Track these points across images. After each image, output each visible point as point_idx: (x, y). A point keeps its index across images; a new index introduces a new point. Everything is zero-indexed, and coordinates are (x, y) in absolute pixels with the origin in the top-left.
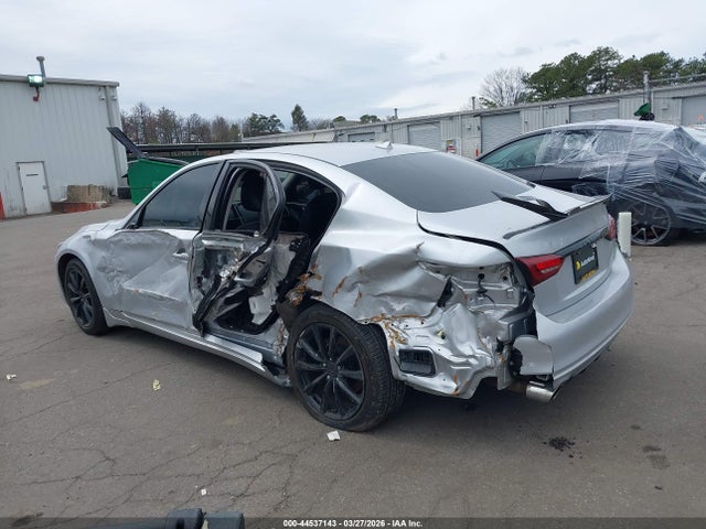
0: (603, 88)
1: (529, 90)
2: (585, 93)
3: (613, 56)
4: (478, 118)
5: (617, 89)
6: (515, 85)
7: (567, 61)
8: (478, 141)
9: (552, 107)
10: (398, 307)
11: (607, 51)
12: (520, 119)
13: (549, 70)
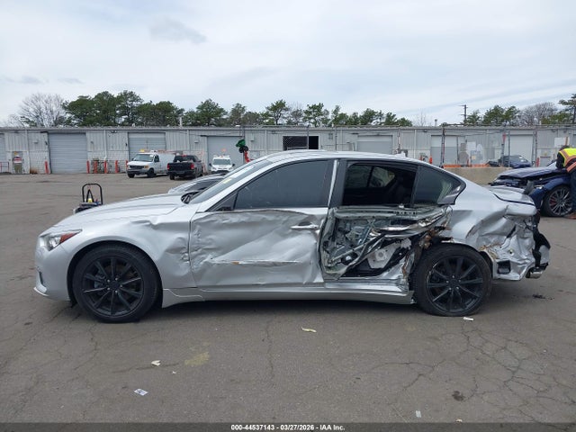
0: (130, 122)
1: (68, 115)
2: (115, 124)
3: (136, 99)
4: (46, 134)
5: (141, 124)
6: (54, 109)
7: (100, 97)
8: (47, 154)
9: (114, 132)
10: (493, 240)
11: (131, 94)
12: (86, 139)
13: (86, 100)
